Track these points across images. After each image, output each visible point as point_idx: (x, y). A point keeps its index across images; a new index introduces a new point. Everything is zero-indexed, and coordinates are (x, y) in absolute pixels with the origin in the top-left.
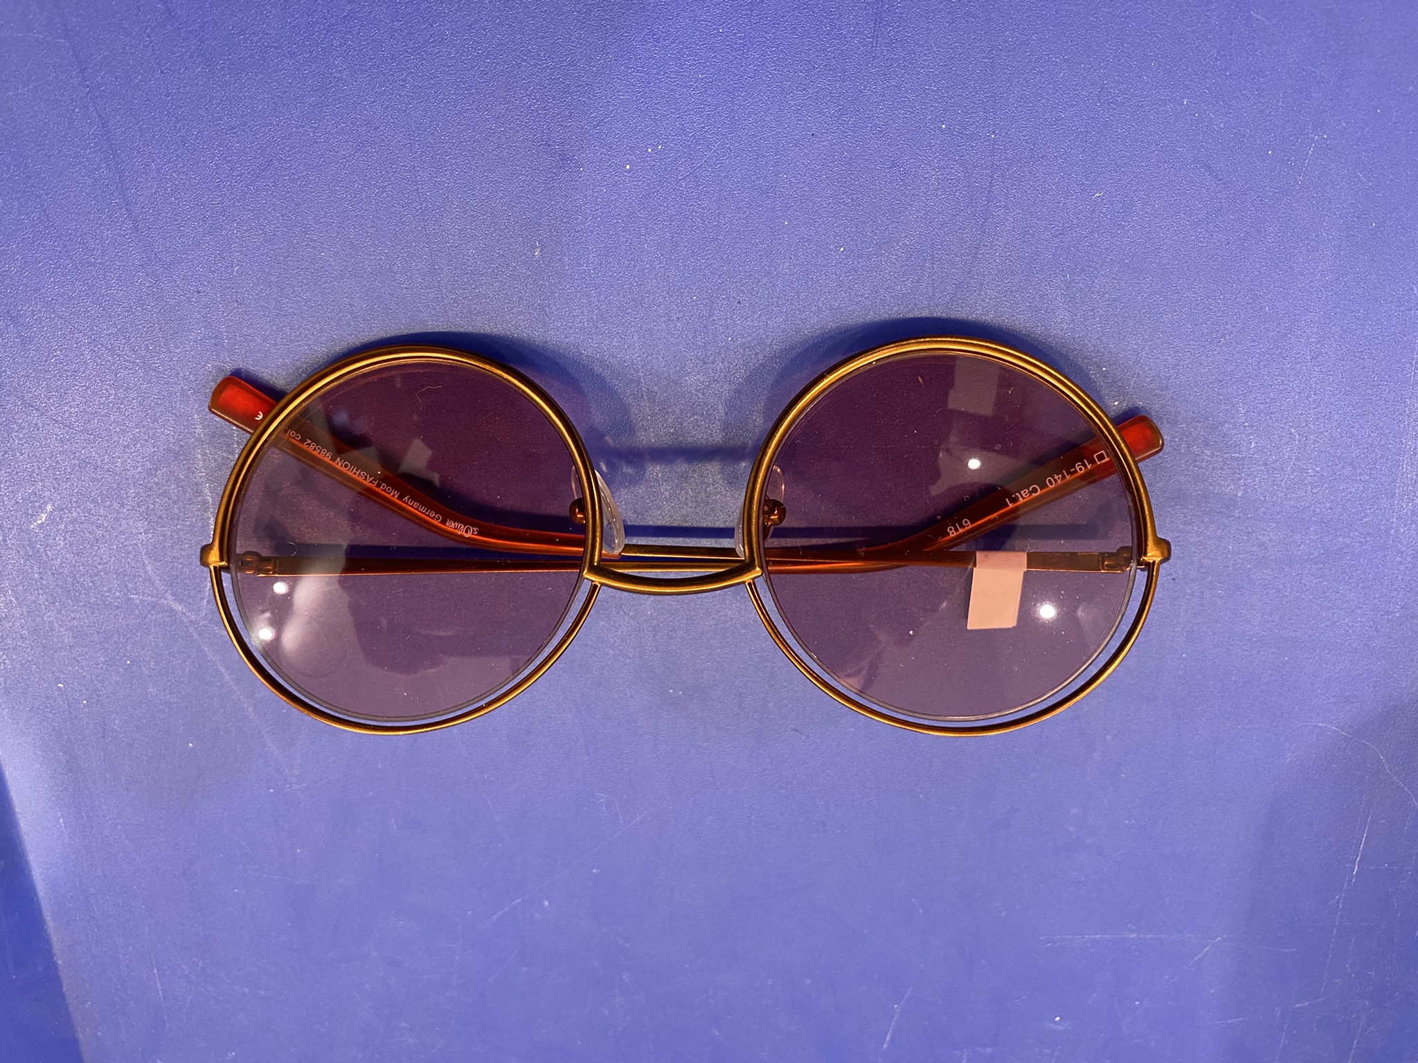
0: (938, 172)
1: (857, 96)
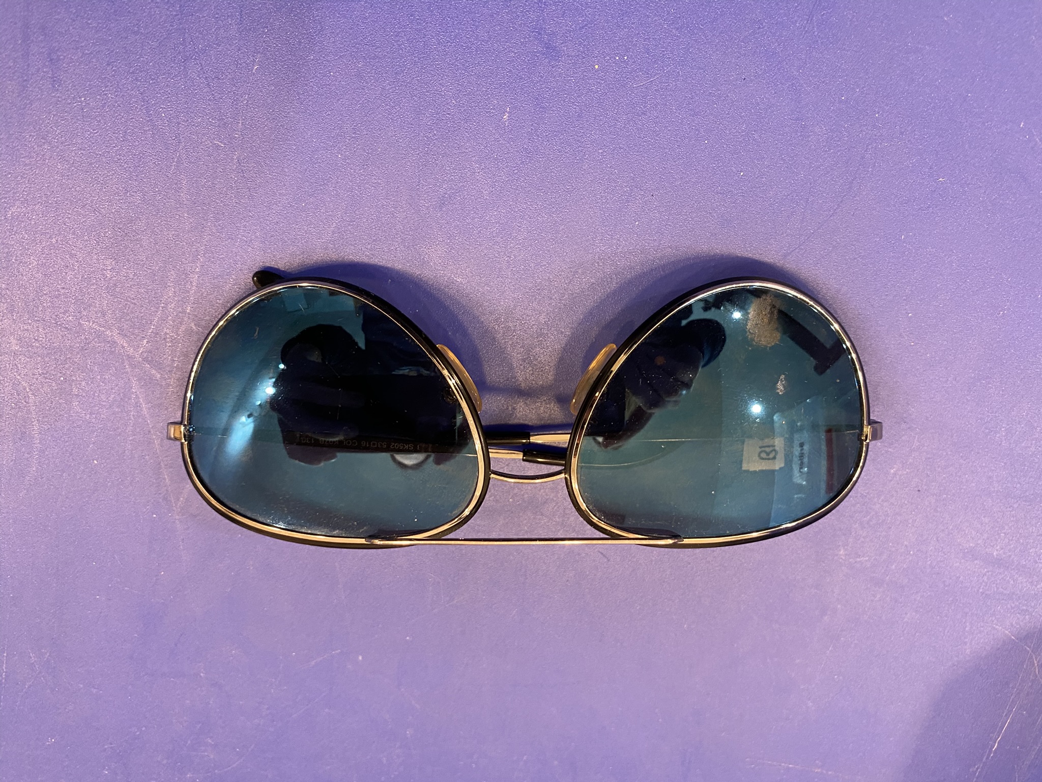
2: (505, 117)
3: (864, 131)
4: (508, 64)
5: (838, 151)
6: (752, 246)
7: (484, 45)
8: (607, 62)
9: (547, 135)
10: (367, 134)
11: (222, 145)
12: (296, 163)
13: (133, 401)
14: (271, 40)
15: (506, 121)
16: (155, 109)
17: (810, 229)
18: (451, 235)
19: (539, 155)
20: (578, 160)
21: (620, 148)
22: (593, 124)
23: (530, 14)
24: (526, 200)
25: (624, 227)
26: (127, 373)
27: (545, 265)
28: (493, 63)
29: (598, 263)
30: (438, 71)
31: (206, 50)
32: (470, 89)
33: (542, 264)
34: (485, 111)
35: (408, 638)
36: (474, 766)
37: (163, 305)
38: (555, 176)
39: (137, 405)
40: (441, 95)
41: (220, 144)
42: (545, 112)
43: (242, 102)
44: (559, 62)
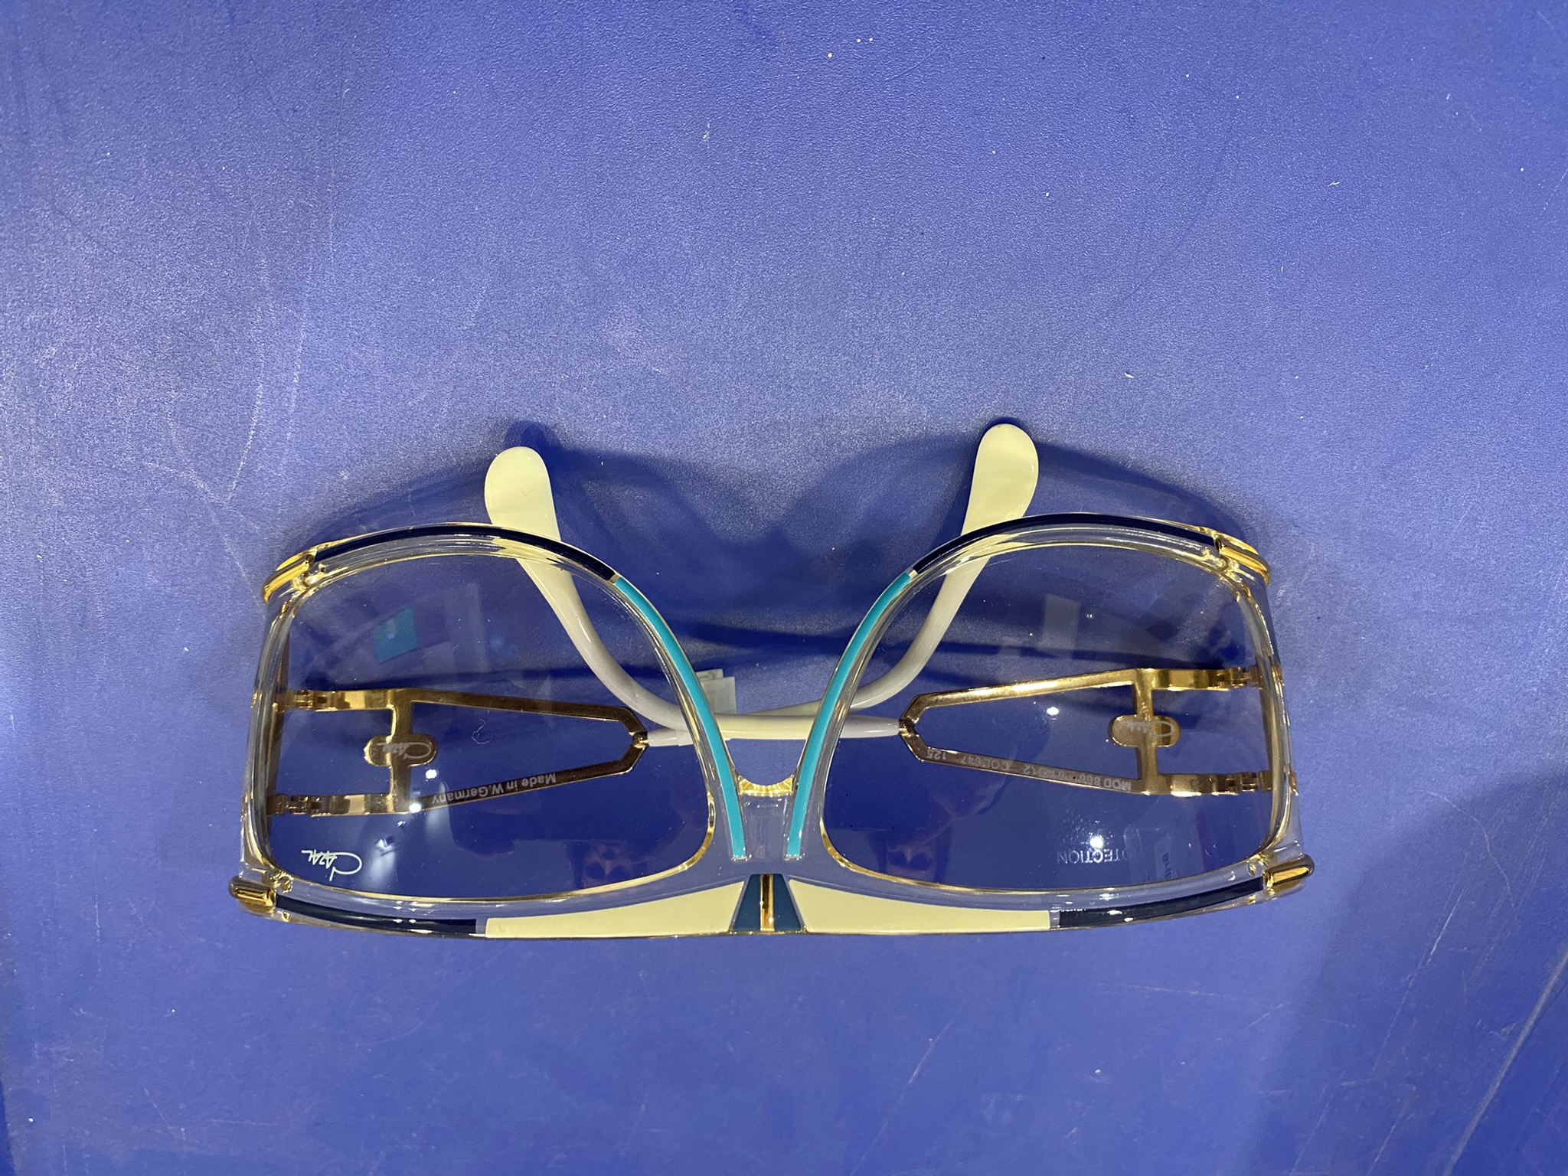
2: (705, 136)
3: (1221, 121)
5: (1184, 152)
8: (844, 47)
9: (765, 158)
10: (512, 175)
11: (311, 204)
13: (227, 564)
14: (363, 49)
15: (707, 142)
16: (210, 160)
17: (1149, 267)
25: (886, 280)
26: (215, 527)
34: (676, 130)
36: (732, 1013)
37: (253, 432)
39: (233, 569)
40: (612, 112)
41: (307, 203)
42: (762, 125)
43: (331, 141)
44: (776, 52)
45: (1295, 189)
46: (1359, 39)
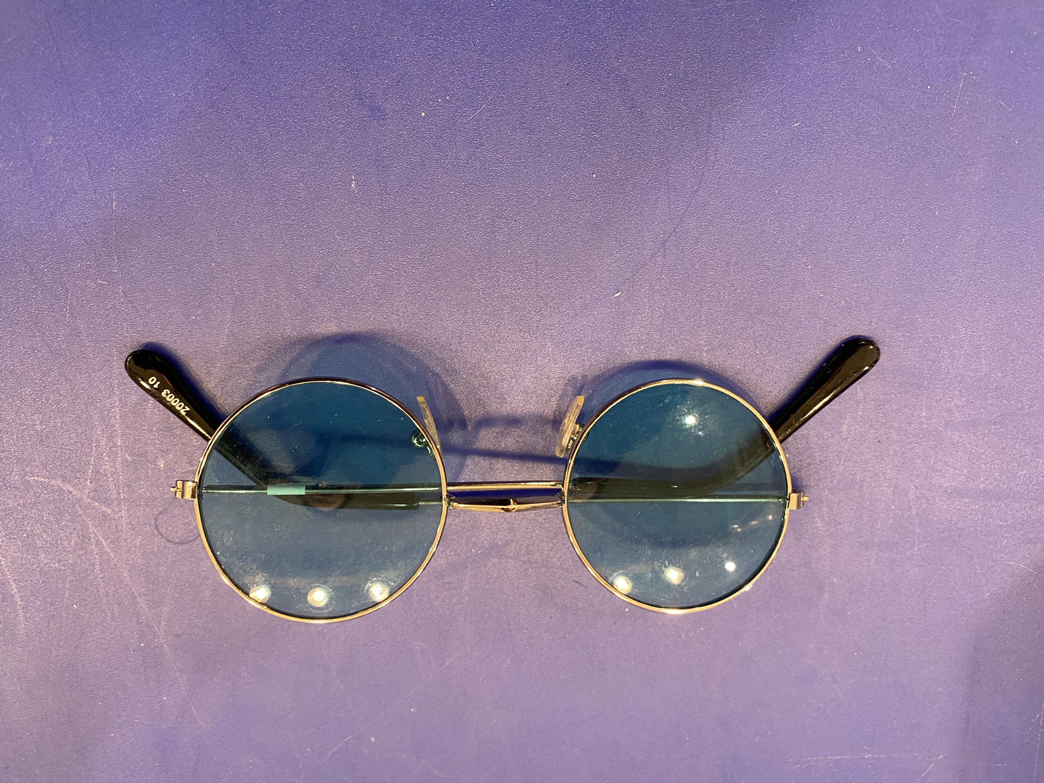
0: (668, 111)
1: (601, 53)
2: (353, 185)
3: (703, 100)
4: (340, 135)
5: (683, 126)
6: (627, 243)
7: (313, 125)
8: (431, 107)
9: (397, 192)
11: (106, 283)
12: (176, 281)
13: (93, 540)
14: (121, 175)
15: (355, 189)
16: (37, 267)
17: (680, 211)
18: (336, 309)
19: (396, 212)
20: (433, 206)
21: (470, 184)
22: (436, 169)
23: (346, 84)
24: (396, 257)
25: (499, 258)
26: (80, 516)
27: (435, 314)
28: (326, 139)
29: (484, 298)
30: (278, 160)
31: (66, 201)
32: (312, 168)
33: (431, 314)
34: (333, 185)
35: (412, 710)
37: (95, 444)
38: (417, 227)
39: (98, 543)
40: (287, 182)
41: (103, 282)
42: (389, 170)
43: (111, 239)
44: (387, 120)
45: (769, 135)
46: (783, 25)
